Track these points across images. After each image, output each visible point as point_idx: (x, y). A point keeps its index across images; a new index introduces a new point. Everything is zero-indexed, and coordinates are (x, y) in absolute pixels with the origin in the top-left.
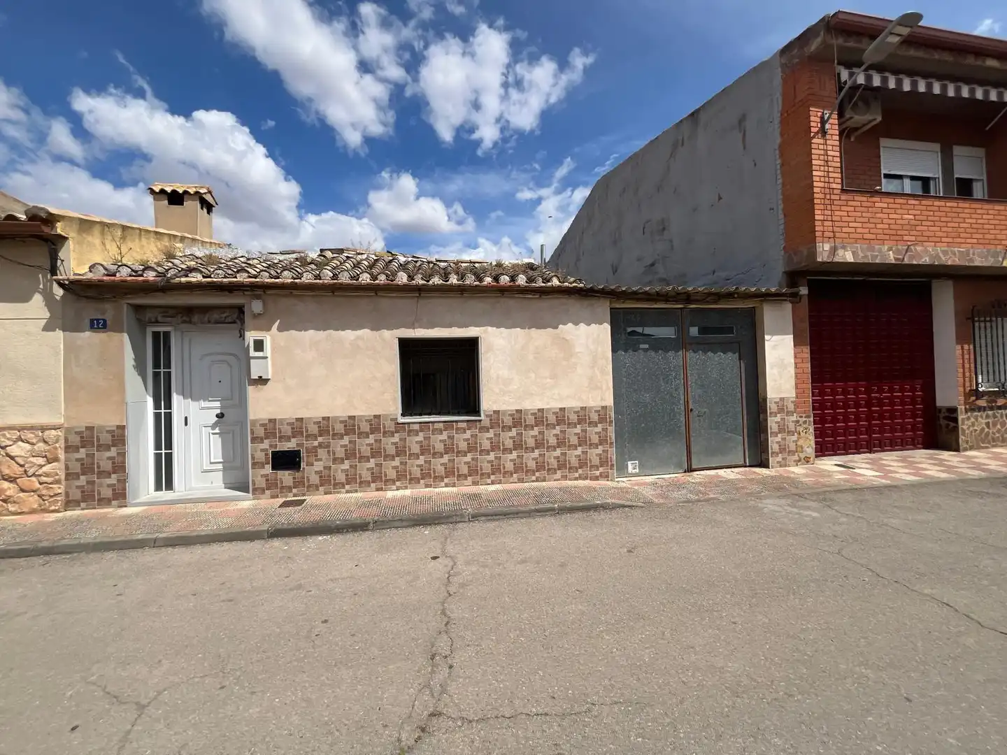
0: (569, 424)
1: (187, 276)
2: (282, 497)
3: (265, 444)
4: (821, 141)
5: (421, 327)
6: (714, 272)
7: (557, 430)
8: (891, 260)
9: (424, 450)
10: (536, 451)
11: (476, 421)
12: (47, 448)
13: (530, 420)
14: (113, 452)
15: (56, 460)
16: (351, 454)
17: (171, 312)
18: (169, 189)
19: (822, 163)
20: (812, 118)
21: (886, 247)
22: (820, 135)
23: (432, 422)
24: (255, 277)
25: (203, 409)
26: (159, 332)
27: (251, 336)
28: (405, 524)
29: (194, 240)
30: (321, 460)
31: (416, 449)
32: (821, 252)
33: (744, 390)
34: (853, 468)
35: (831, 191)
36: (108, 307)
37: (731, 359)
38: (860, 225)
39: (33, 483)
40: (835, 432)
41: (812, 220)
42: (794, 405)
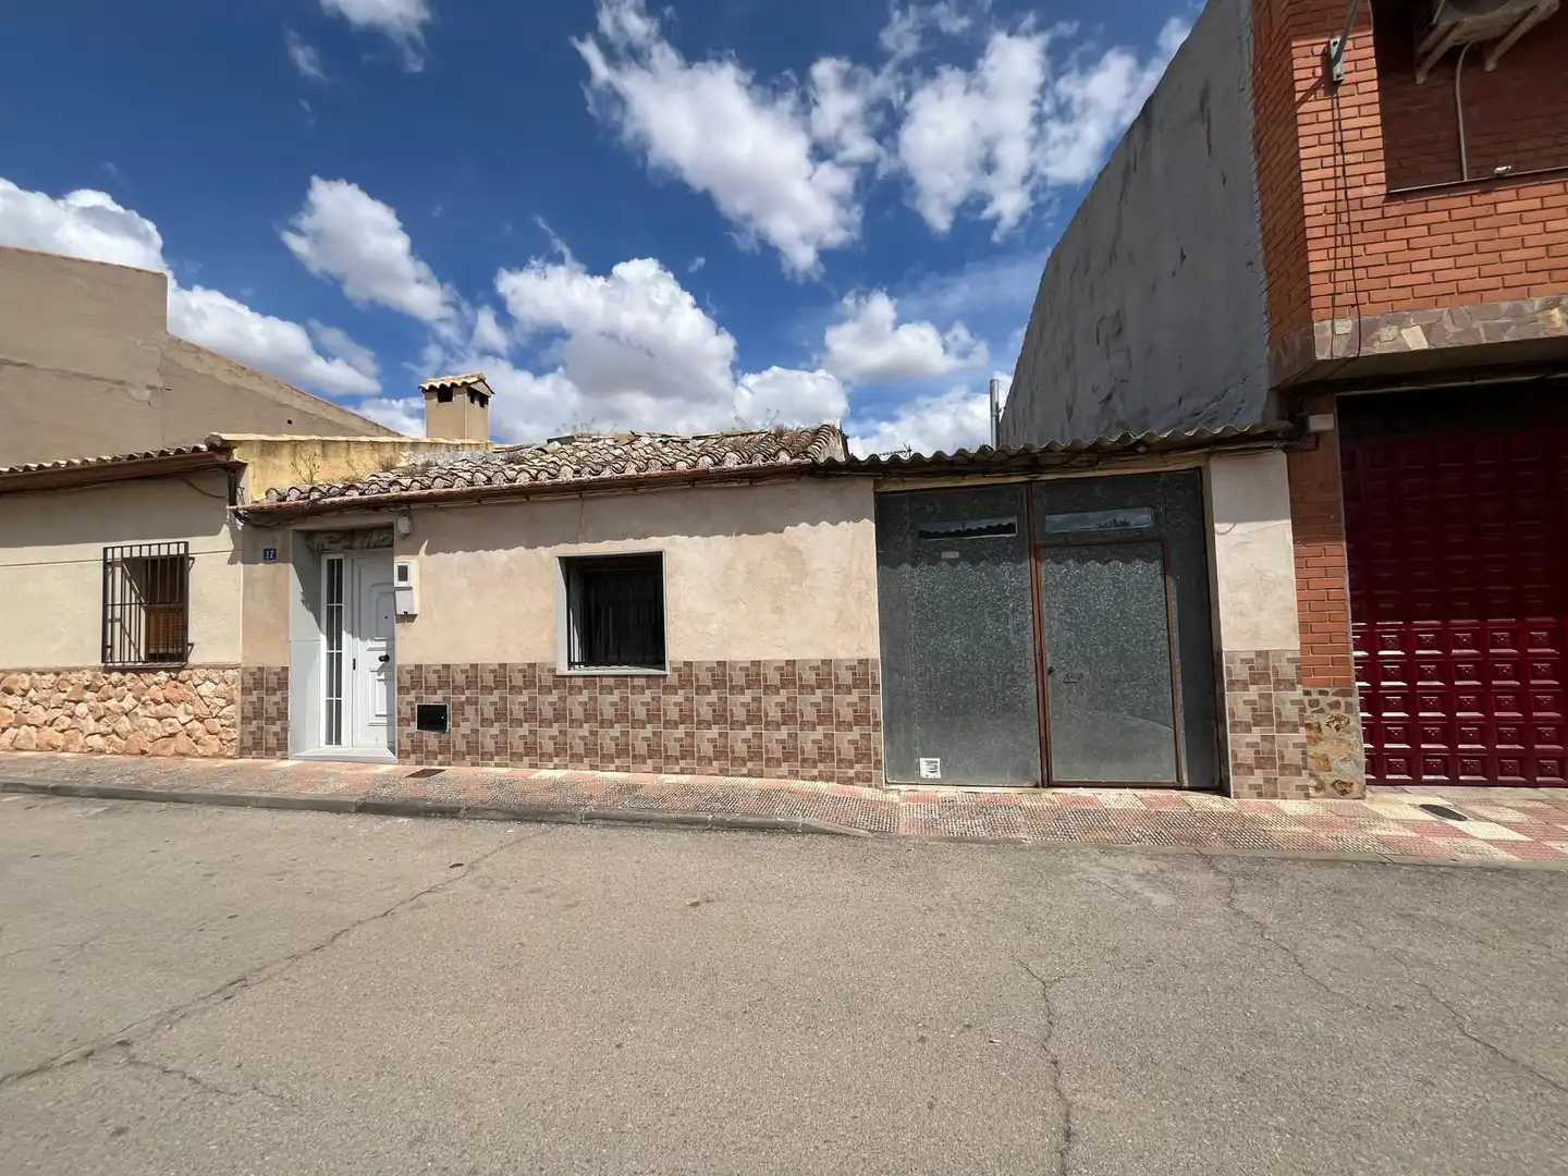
0: (802, 687)
1: (344, 495)
3: (411, 697)
4: (1327, 104)
5: (586, 541)
6: (1180, 401)
7: (783, 696)
8: (1559, 329)
9: (590, 716)
10: (747, 727)
11: (659, 676)
12: (227, 688)
13: (739, 679)
14: (277, 697)
15: (230, 702)
16: (501, 715)
17: (336, 536)
18: (437, 385)
19: (1329, 149)
20: (1296, 63)
21: (1538, 303)
22: (1320, 93)
23: (601, 676)
24: (408, 489)
25: (371, 649)
26: (333, 560)
28: (501, 816)
29: (432, 443)
30: (468, 720)
31: (578, 713)
32: (1326, 339)
33: (1175, 634)
34: (1460, 818)
35: (1355, 204)
36: (278, 535)
37: (1144, 572)
38: (1449, 262)
39: (216, 724)
40: (1450, 732)
41: (1304, 273)
42: (1298, 668)
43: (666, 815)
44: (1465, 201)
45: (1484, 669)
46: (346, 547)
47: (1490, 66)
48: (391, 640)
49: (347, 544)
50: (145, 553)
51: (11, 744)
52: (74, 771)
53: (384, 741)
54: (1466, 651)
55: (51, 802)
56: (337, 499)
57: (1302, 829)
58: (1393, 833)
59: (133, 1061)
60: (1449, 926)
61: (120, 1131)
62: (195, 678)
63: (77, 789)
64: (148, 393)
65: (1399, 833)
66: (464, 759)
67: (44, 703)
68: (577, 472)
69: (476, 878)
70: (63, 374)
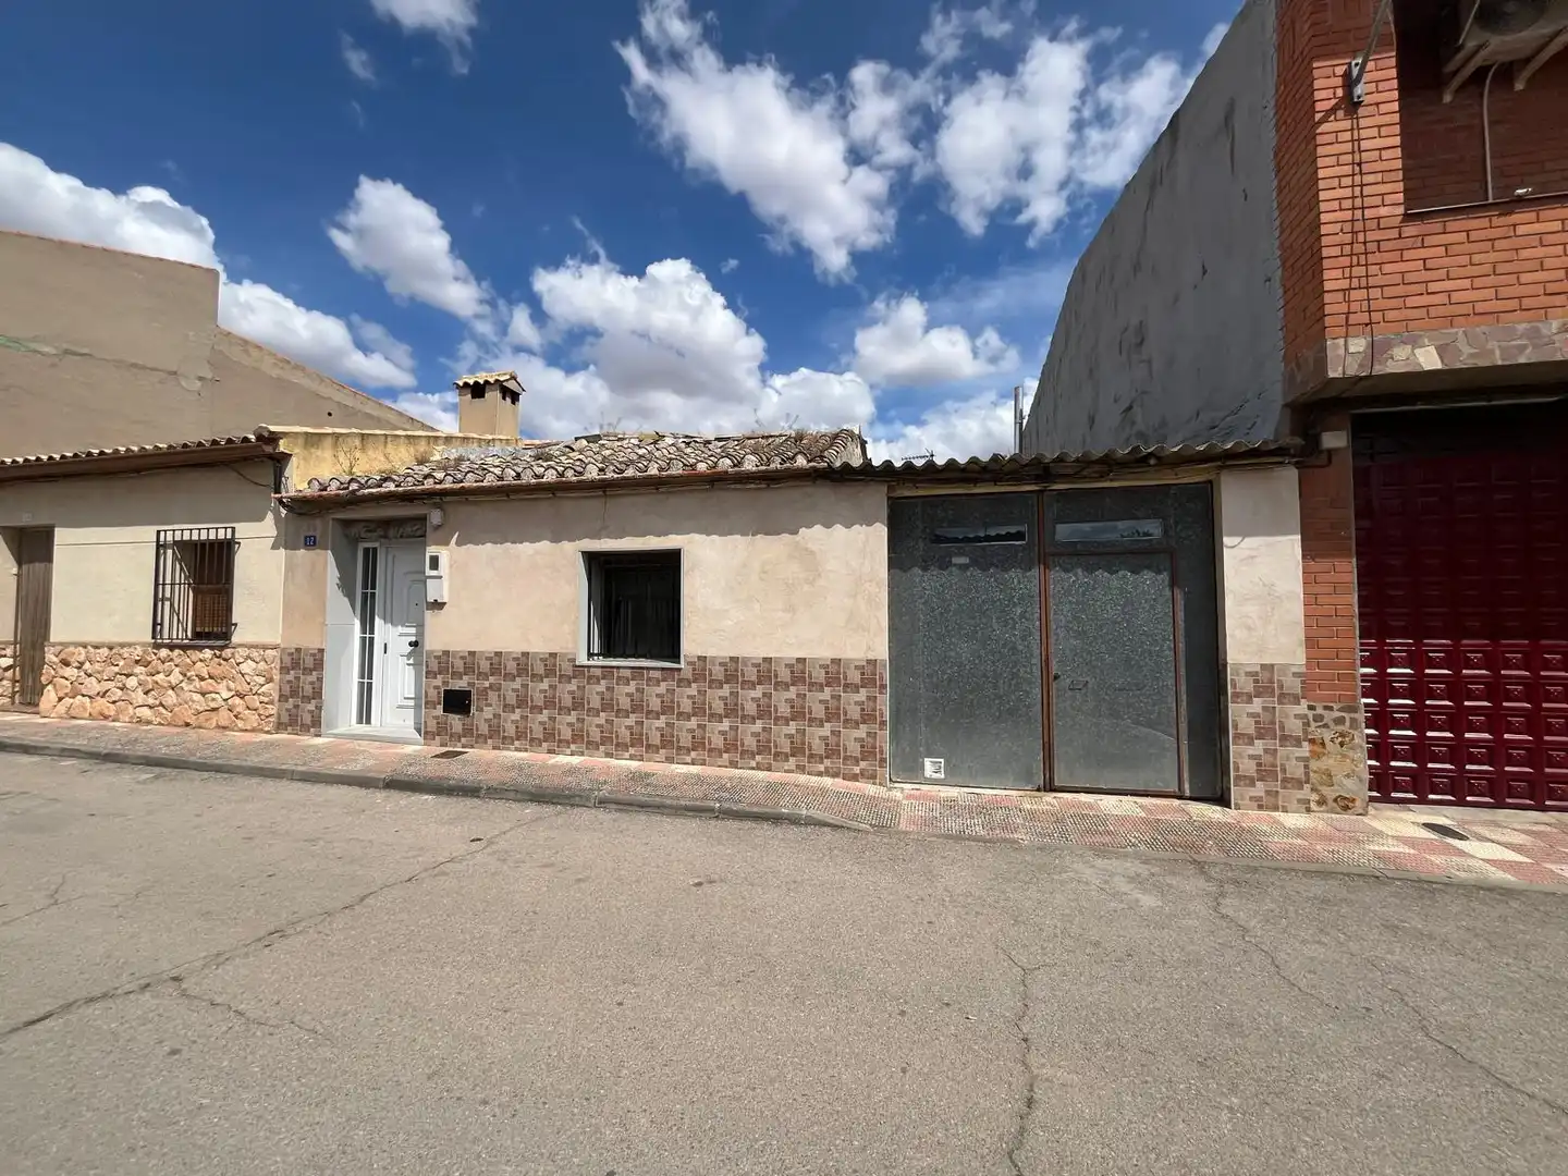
0: (811, 684)
1: (380, 486)
2: (451, 746)
3: (438, 681)
4: (1347, 124)
5: (608, 537)
6: (1198, 415)
7: (792, 692)
9: (607, 705)
10: (757, 722)
11: (674, 669)
12: (266, 667)
13: (751, 674)
14: (313, 677)
15: (270, 680)
16: (522, 702)
17: (373, 526)
18: (471, 382)
19: (1347, 170)
20: (1317, 84)
21: (1555, 325)
22: (1340, 114)
23: (618, 668)
24: (441, 482)
25: (402, 635)
26: (369, 549)
27: (431, 550)
28: (519, 796)
29: (464, 438)
30: (491, 705)
31: (596, 703)
32: (1339, 356)
33: (1181, 646)
34: (1462, 838)
35: (1372, 224)
36: (318, 522)
37: (1150, 585)
38: (1467, 283)
39: (255, 701)
40: (1458, 752)
41: (1321, 292)
42: (1303, 682)
43: (675, 803)
44: (1484, 222)
45: (1495, 690)
46: (381, 537)
47: (1519, 86)
48: (420, 626)
49: (382, 533)
50: (195, 537)
51: (66, 713)
52: (124, 740)
53: (410, 722)
54: (1476, 671)
55: (104, 767)
56: (374, 490)
57: (1299, 841)
58: (1393, 849)
59: (184, 994)
60: (1431, 937)
61: (174, 1052)
62: (237, 656)
63: (127, 757)
64: (199, 384)
65: (1396, 849)
66: (486, 743)
67: (98, 676)
68: (601, 470)
69: (494, 853)
70: (119, 364)
